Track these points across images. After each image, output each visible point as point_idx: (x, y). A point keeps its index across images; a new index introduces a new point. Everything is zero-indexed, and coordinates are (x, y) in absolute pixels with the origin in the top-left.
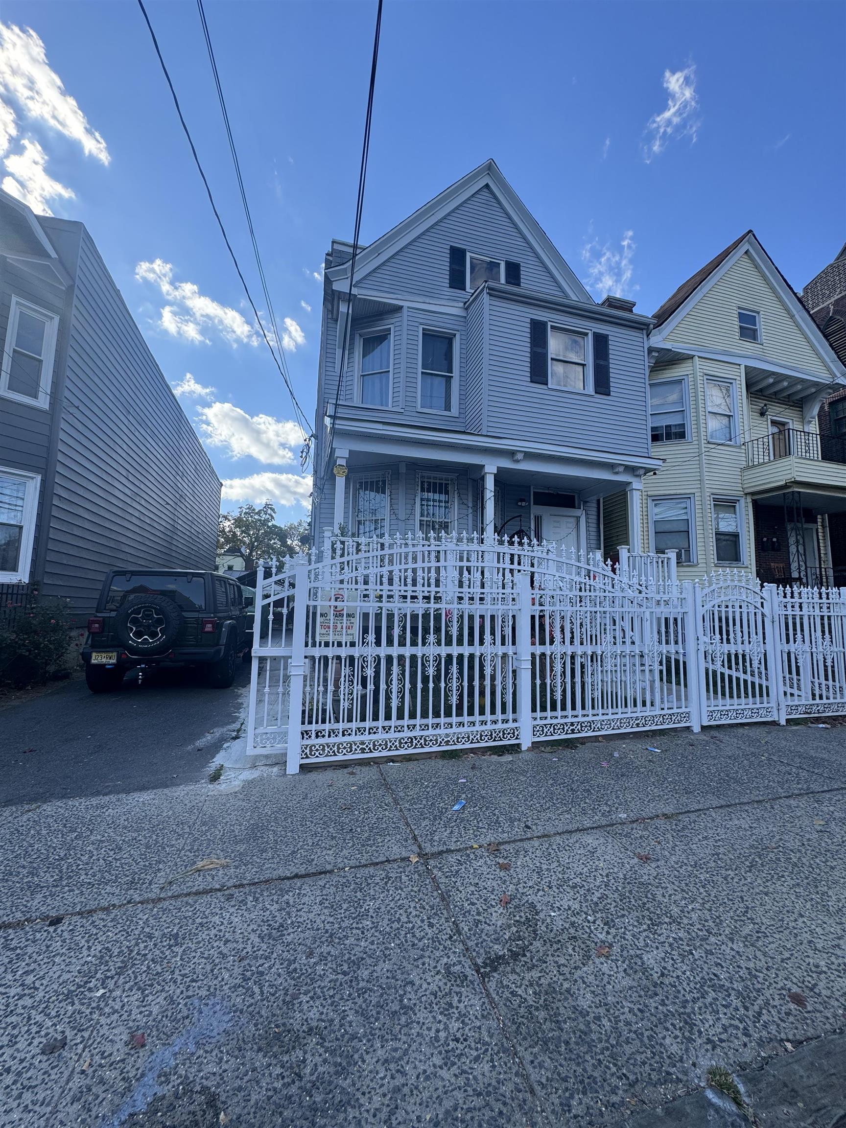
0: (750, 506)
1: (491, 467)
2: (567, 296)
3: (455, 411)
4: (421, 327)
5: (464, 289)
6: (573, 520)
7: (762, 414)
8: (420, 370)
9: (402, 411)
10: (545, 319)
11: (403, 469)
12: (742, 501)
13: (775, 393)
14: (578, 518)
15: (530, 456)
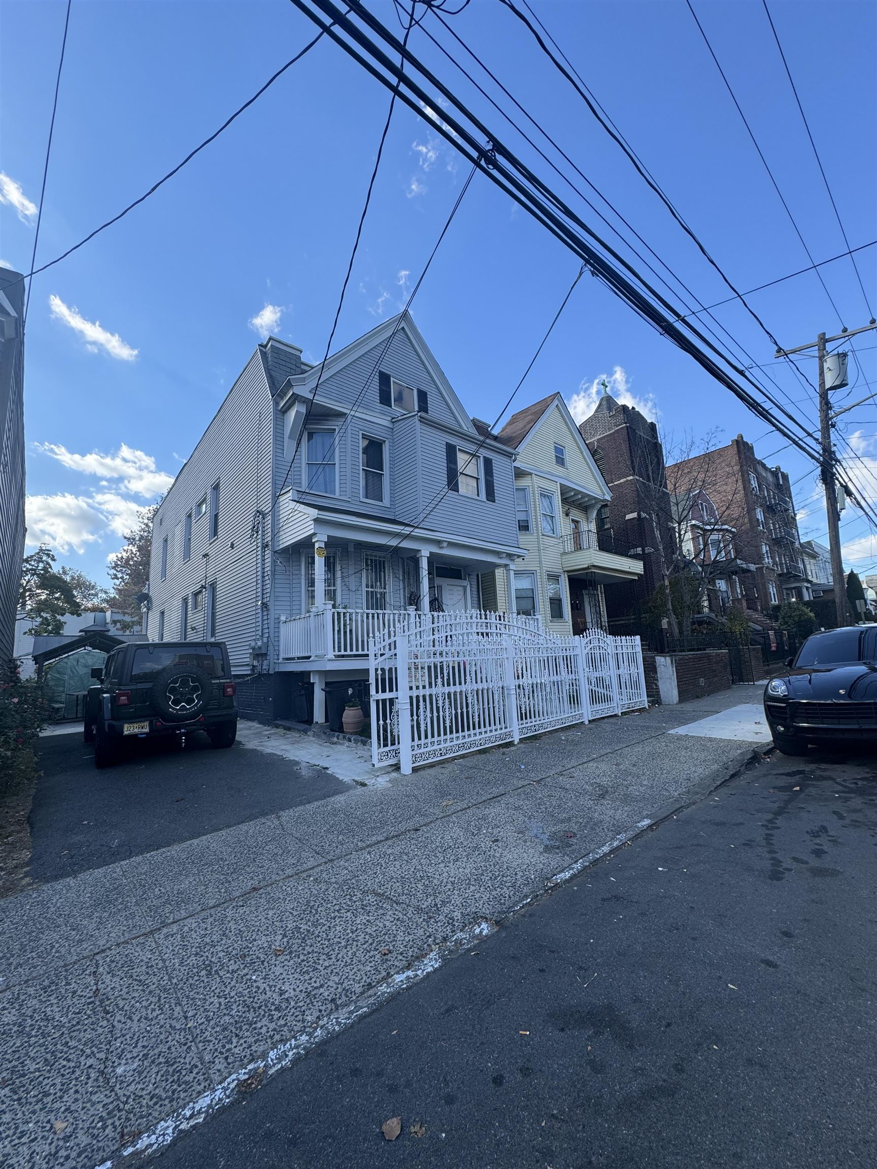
0: (567, 579)
1: (425, 552)
2: (460, 426)
3: (386, 502)
4: (361, 432)
5: (391, 407)
6: (461, 589)
7: (567, 515)
8: (361, 467)
9: (350, 500)
10: (455, 444)
11: (351, 549)
12: (562, 575)
13: (573, 501)
14: (465, 588)
15: (451, 545)
